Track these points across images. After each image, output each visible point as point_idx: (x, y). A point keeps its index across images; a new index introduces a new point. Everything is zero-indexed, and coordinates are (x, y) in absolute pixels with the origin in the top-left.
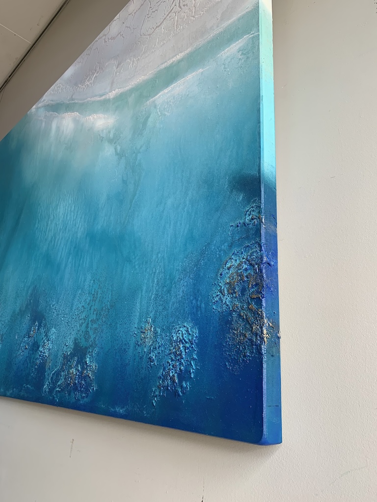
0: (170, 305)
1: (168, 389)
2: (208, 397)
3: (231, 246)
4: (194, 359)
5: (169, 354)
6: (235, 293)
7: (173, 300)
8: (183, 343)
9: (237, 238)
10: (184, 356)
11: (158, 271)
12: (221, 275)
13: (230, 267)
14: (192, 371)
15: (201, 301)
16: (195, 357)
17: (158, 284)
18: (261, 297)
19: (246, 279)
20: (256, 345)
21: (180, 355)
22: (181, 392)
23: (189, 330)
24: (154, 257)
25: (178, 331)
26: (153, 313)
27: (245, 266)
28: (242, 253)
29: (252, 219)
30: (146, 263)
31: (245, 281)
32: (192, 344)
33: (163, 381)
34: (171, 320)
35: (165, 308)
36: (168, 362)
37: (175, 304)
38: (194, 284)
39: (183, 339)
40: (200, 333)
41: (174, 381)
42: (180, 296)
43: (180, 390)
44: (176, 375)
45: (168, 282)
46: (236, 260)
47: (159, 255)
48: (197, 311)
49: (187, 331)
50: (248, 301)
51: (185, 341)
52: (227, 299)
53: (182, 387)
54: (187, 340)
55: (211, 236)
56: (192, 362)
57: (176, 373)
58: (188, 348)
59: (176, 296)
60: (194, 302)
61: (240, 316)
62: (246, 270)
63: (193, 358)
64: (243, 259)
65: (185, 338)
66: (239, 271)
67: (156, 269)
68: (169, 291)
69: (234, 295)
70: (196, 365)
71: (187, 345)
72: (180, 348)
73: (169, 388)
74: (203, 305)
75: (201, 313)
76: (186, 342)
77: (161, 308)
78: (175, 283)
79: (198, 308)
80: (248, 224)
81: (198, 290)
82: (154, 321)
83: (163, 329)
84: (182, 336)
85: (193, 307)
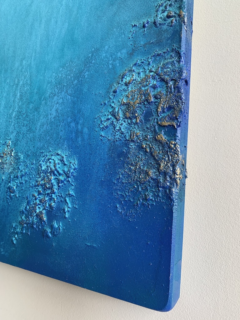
0: (38, 127)
1: (33, 227)
2: (89, 244)
3: (131, 54)
4: (70, 196)
5: (35, 186)
6: (136, 117)
7: (42, 120)
8: (55, 175)
9: (142, 43)
10: (55, 190)
11: (21, 83)
12: (115, 92)
13: (129, 83)
14: (66, 210)
15: (83, 124)
16: (72, 192)
17: (21, 99)
18: (177, 125)
19: (152, 99)
20: (163, 187)
21: (51, 188)
22: (51, 232)
23: (65, 160)
24: (17, 64)
25: (49, 159)
26: (14, 134)
27: (153, 82)
28: (149, 64)
29: (169, 17)
30: (6, 71)
31: (152, 102)
32: (68, 177)
33: (27, 217)
34: (39, 144)
35: (30, 130)
36: (33, 196)
37: (45, 126)
38: (74, 103)
39: (56, 170)
40: (80, 164)
41: (41, 219)
42: (53, 116)
43: (49, 230)
44: (44, 212)
45: (36, 97)
46: (139, 73)
47: (24, 62)
48: (77, 137)
49: (62, 161)
50: (155, 130)
51: (58, 172)
52: (123, 125)
53: (52, 227)
54: (61, 172)
55: (102, 39)
56: (67, 199)
57: (44, 209)
58: (62, 182)
59: (47, 115)
60: (73, 125)
61: (140, 148)
62: (154, 87)
63: (69, 194)
64: (151, 71)
65: (58, 169)
66: (143, 89)
67: (19, 80)
68: (37, 109)
69: (134, 121)
70: (72, 203)
71: (61, 178)
72: (50, 180)
73: (35, 226)
74: (86, 130)
75: (83, 140)
76: (60, 174)
77: (24, 129)
78: (45, 99)
79: (78, 133)
80: (160, 24)
81: (80, 111)
82: (15, 144)
83: (28, 156)
84: (55, 166)
85: (71, 132)
